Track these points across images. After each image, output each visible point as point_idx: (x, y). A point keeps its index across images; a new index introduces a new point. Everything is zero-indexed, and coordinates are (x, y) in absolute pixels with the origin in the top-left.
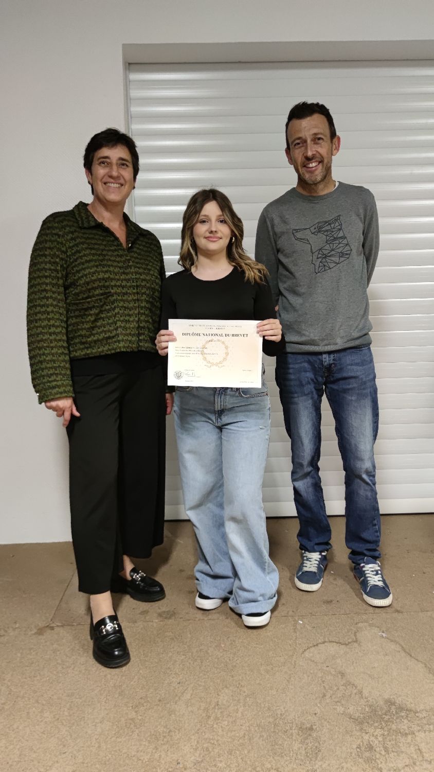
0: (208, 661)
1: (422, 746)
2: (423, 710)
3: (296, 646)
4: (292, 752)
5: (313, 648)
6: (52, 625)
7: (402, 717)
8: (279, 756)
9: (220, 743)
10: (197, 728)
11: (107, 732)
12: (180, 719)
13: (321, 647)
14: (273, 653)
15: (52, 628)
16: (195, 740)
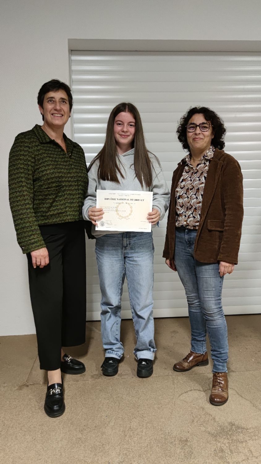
0: (123, 403)
1: (252, 448)
2: (251, 428)
3: (175, 392)
4: (176, 454)
5: (185, 394)
6: (27, 384)
7: (239, 432)
8: (169, 457)
9: (133, 450)
10: (119, 442)
11: (65, 446)
12: (109, 437)
13: (190, 393)
14: (161, 397)
15: (27, 386)
16: (118, 449)
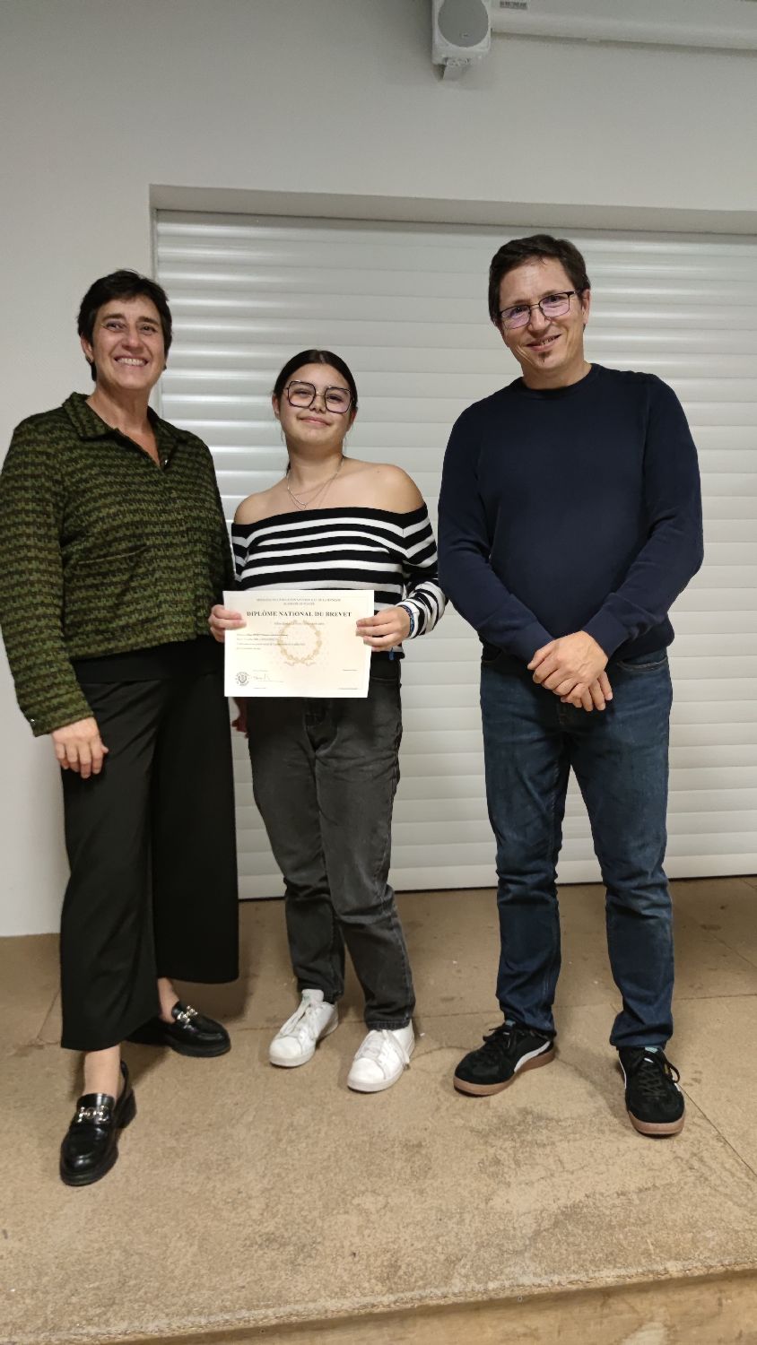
1: (564, 1156)
4: (393, 1172)
6: (41, 1043)
8: (376, 1176)
9: (297, 1167)
12: (240, 1145)
15: (41, 1047)
16: (261, 1166)
